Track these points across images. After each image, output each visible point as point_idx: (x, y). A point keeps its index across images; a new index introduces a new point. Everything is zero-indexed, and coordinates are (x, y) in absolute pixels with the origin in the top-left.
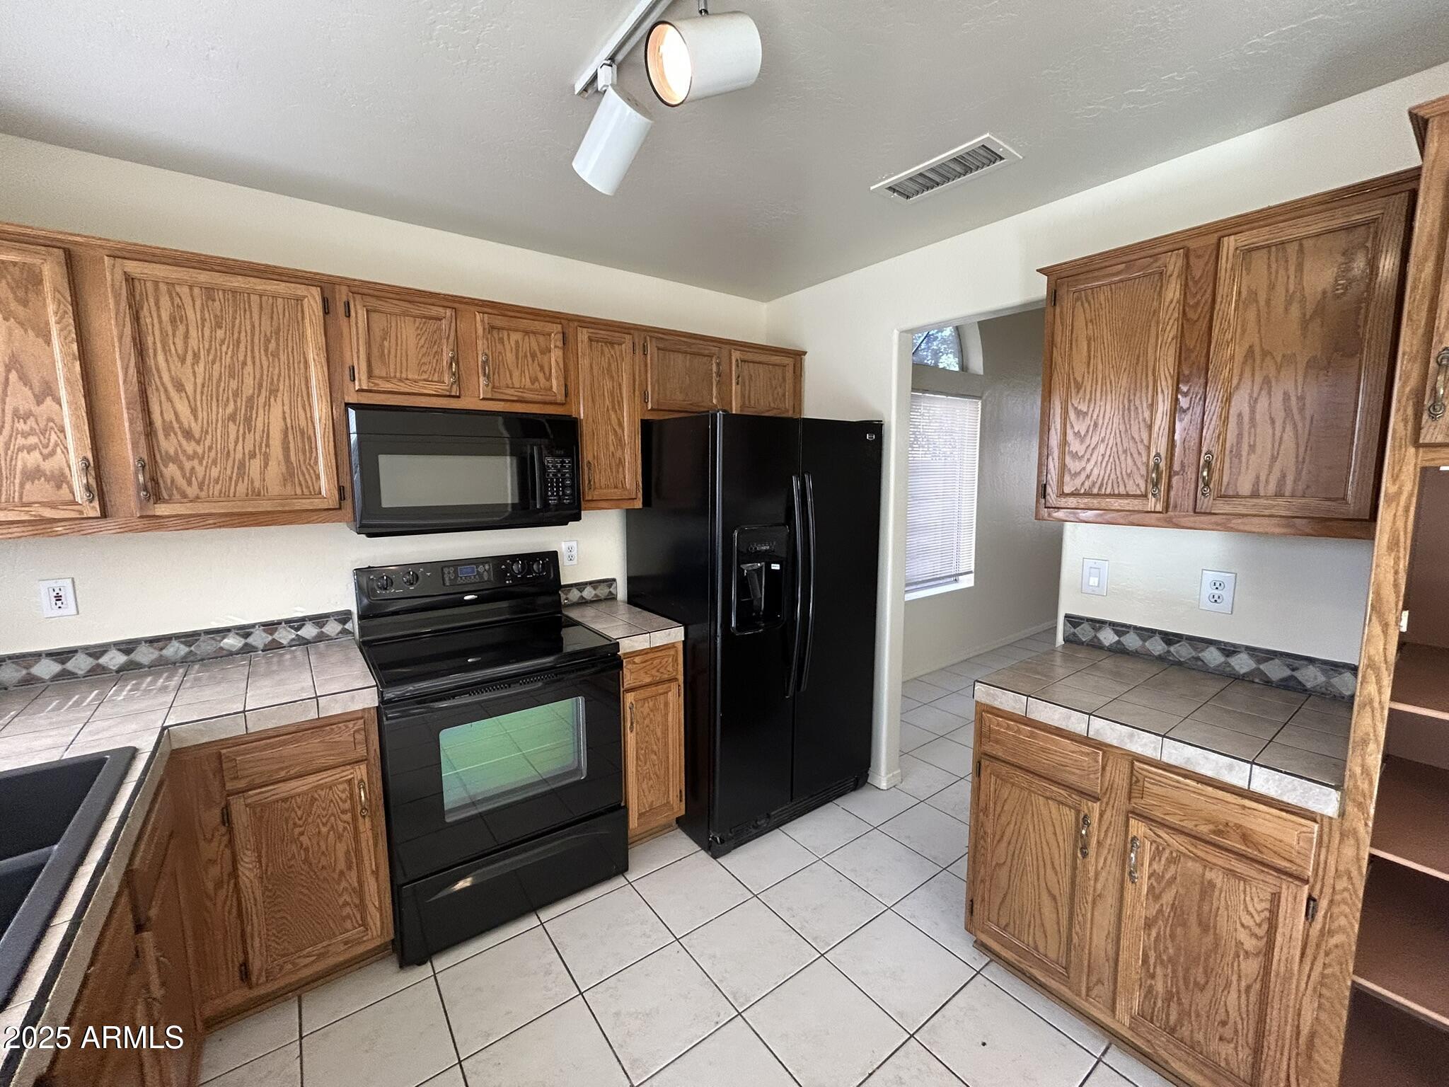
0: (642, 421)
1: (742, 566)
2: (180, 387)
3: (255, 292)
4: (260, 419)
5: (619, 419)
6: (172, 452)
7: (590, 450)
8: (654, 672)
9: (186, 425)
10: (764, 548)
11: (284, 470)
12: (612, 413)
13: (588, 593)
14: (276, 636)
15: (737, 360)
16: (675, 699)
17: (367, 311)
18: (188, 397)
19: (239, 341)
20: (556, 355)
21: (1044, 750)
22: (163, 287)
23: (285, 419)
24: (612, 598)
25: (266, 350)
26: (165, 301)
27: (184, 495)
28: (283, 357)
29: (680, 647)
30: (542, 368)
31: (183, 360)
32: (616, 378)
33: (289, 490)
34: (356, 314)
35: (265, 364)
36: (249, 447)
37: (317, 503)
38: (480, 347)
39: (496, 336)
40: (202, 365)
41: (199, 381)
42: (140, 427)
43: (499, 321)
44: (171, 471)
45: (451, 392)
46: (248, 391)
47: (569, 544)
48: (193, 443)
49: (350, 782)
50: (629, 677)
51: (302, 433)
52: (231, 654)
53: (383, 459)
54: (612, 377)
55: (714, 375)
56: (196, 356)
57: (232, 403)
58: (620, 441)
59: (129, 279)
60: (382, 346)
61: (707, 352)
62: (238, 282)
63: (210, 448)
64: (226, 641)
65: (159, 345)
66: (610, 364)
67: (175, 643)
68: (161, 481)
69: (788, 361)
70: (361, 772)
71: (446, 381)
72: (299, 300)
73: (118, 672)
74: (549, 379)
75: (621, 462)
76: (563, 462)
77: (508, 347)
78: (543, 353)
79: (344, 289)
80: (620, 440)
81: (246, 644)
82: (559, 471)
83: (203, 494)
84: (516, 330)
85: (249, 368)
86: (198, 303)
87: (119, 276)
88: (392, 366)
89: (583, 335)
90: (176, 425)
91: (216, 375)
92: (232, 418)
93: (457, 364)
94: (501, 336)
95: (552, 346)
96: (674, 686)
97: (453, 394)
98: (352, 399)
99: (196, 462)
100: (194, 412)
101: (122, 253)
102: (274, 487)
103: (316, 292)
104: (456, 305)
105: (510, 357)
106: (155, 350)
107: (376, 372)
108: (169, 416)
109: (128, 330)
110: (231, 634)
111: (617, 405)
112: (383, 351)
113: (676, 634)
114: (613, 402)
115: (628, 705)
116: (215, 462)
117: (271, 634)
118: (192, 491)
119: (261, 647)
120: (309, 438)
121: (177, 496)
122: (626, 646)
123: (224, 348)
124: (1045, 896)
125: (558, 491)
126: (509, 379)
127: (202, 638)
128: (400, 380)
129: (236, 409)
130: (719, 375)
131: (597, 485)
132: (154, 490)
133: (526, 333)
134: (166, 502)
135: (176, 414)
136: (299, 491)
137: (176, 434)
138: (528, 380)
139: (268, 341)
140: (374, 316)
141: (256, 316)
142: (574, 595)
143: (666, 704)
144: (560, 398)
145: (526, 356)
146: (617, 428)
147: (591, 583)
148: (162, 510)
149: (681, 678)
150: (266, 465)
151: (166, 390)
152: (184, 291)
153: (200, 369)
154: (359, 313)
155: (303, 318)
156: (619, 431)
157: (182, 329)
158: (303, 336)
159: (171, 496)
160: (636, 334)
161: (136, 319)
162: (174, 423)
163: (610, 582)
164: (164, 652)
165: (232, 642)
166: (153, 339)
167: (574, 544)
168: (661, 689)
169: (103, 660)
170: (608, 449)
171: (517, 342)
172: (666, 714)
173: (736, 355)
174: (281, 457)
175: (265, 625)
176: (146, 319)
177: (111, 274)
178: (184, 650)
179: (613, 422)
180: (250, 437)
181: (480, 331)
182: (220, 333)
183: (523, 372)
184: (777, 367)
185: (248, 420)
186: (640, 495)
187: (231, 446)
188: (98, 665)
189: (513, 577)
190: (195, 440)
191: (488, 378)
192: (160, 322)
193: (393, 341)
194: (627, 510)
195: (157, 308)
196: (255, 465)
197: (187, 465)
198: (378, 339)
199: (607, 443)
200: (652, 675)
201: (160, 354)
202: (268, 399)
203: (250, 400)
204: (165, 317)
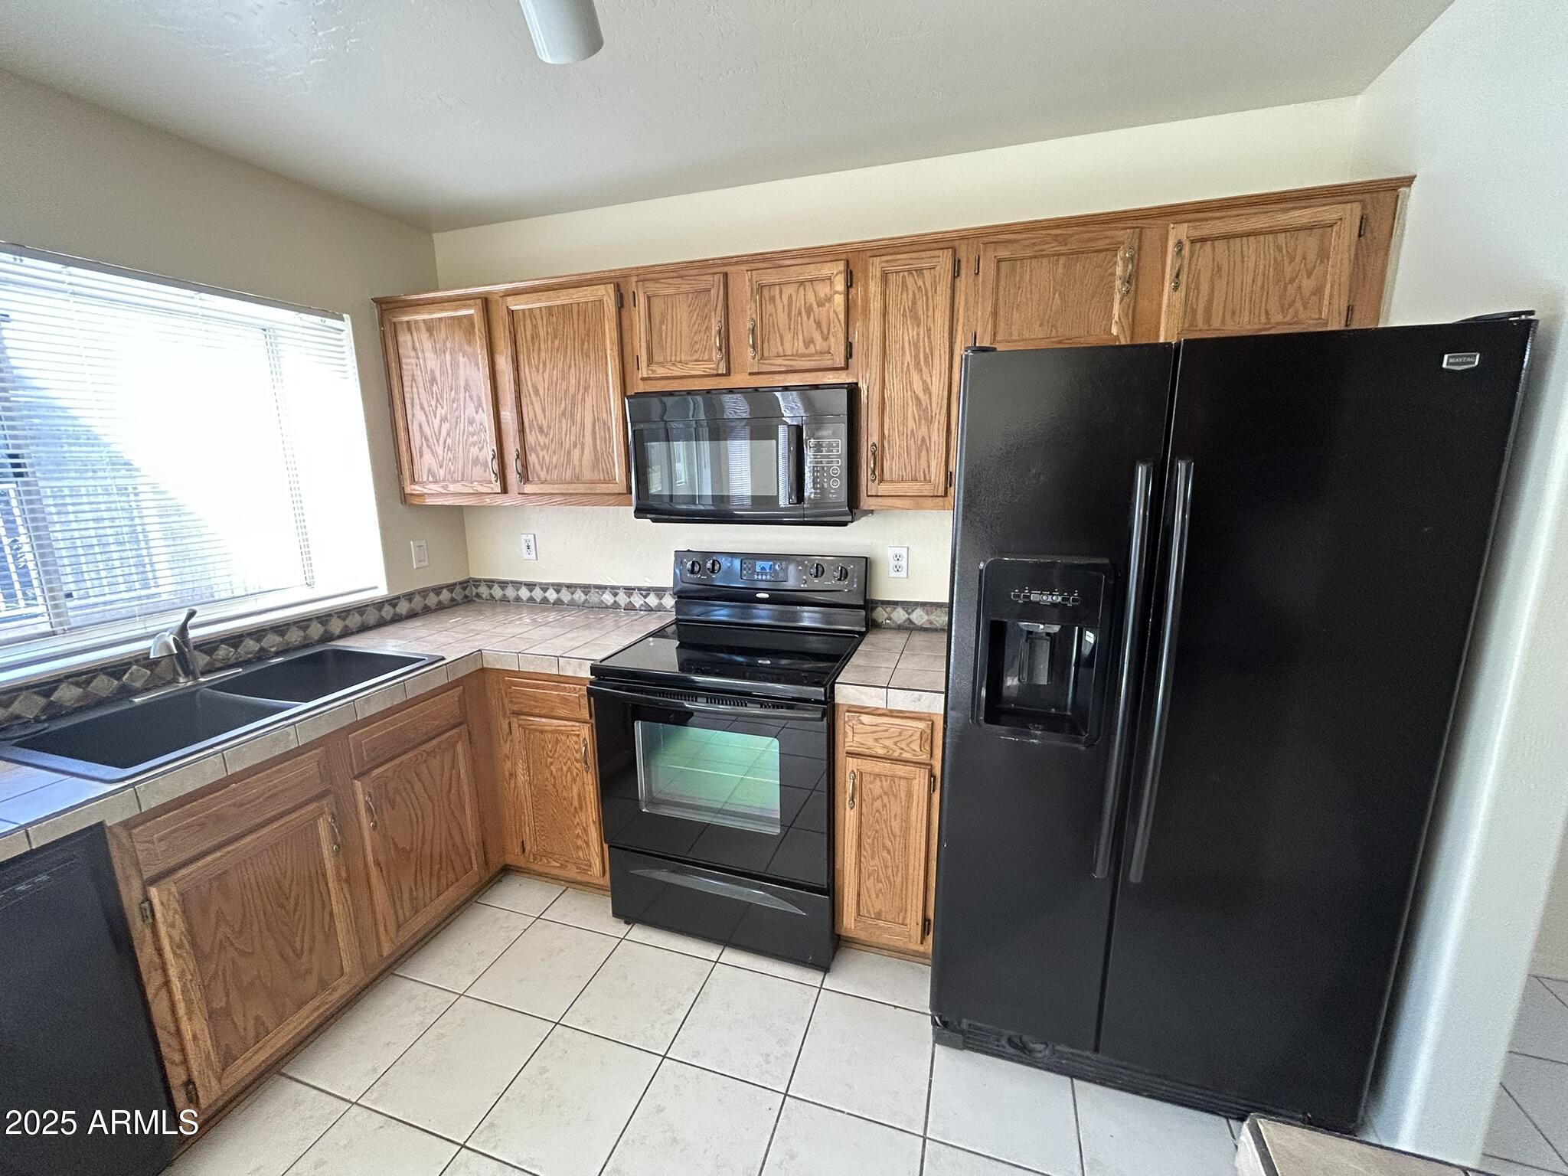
2: (536, 392)
3: (576, 302)
4: (579, 414)
5: (924, 382)
6: (533, 444)
9: (540, 421)
11: (593, 457)
15: (1180, 243)
16: (922, 792)
17: (648, 297)
18: (540, 399)
19: (567, 347)
20: (836, 304)
22: (528, 313)
23: (593, 412)
25: (582, 352)
26: (529, 324)
27: (540, 477)
28: (592, 356)
30: (818, 325)
31: (538, 370)
33: (593, 476)
34: (639, 300)
35: (582, 364)
36: (573, 438)
38: (747, 313)
39: (766, 295)
40: (547, 372)
41: (546, 384)
42: (517, 424)
43: (769, 277)
44: (533, 459)
45: (717, 370)
46: (572, 390)
48: (544, 437)
50: (851, 737)
51: (604, 423)
52: (606, 606)
55: (1118, 283)
56: (544, 364)
57: (563, 402)
59: (510, 312)
60: (660, 330)
61: (1106, 243)
63: (552, 440)
65: (526, 360)
66: (914, 303)
68: (528, 467)
69: (1346, 212)
71: (714, 359)
72: (601, 300)
74: (827, 338)
75: (924, 443)
76: (829, 446)
77: (779, 306)
78: (820, 305)
79: (630, 279)
80: (925, 411)
82: (824, 456)
83: (549, 478)
84: (790, 283)
85: (573, 369)
88: (669, 351)
89: (877, 267)
90: (535, 422)
91: (555, 379)
92: (564, 413)
94: (772, 294)
95: (832, 294)
96: (924, 771)
97: (720, 372)
98: (638, 388)
99: (545, 452)
100: (544, 410)
102: (587, 472)
103: (613, 288)
104: (726, 268)
105: (781, 318)
106: (524, 364)
107: (655, 358)
108: (532, 414)
112: (661, 336)
114: (917, 356)
115: (848, 772)
116: (555, 452)
118: (543, 474)
119: (623, 605)
120: (608, 428)
121: (536, 478)
122: (850, 696)
123: (559, 355)
125: (821, 483)
126: (779, 344)
127: (593, 590)
128: (676, 363)
129: (566, 406)
130: (1130, 279)
131: (886, 475)
132: (525, 474)
133: (801, 283)
134: (531, 482)
135: (535, 413)
136: (602, 477)
137: (535, 430)
138: (801, 344)
139: (583, 344)
140: (654, 301)
142: (898, 615)
144: (840, 361)
145: (800, 313)
146: (921, 395)
148: (530, 489)
149: (937, 766)
150: (583, 453)
153: (546, 376)
154: (641, 300)
155: (605, 317)
157: (537, 344)
158: (604, 335)
159: (533, 477)
162: (534, 420)
164: (575, 596)
166: (523, 356)
167: (903, 551)
168: (900, 770)
170: (904, 424)
171: (790, 297)
173: (1178, 231)
174: (591, 446)
175: (626, 588)
179: (915, 386)
180: (573, 430)
181: (748, 292)
182: (557, 343)
183: (795, 333)
184: (1302, 234)
185: (572, 415)
187: (564, 437)
190: (545, 434)
191: (756, 347)
192: (526, 342)
193: (670, 326)
195: (525, 330)
196: (576, 452)
197: (541, 454)
198: (658, 323)
199: (905, 417)
200: (885, 747)
201: (527, 367)
202: (583, 395)
203: (574, 397)
204: (529, 338)
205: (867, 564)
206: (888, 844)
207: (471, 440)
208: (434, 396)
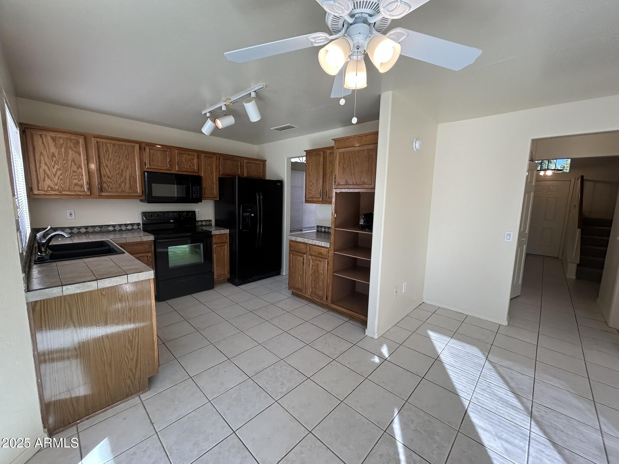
0: (219, 177)
1: (243, 214)
2: (107, 166)
3: (124, 145)
4: (124, 174)
5: (212, 177)
6: (105, 181)
7: (205, 184)
8: (221, 240)
9: (108, 175)
10: (249, 210)
11: (129, 186)
12: (210, 175)
13: (204, 223)
14: (122, 228)
15: (246, 162)
16: (227, 248)
17: (149, 149)
18: (109, 169)
19: (120, 156)
20: (195, 161)
21: (298, 246)
22: (104, 144)
23: (130, 174)
24: (211, 225)
25: (126, 158)
26: (104, 147)
27: (107, 191)
28: (130, 160)
29: (228, 235)
30: (192, 163)
31: (108, 160)
32: (212, 166)
33: (130, 191)
34: (147, 150)
35: (126, 161)
36: (122, 181)
37: (137, 194)
38: (176, 158)
39: (180, 155)
41: (111, 165)
42: (99, 175)
43: (181, 152)
44: (105, 185)
46: (122, 167)
47: (198, 210)
48: (110, 179)
49: (147, 256)
50: (214, 240)
51: (134, 178)
52: (110, 231)
53: (153, 185)
54: (210, 166)
56: (111, 159)
57: (118, 170)
58: (213, 182)
59: (97, 142)
60: (152, 158)
61: (237, 160)
62: (120, 143)
63: (113, 180)
64: (109, 228)
65: (103, 157)
66: (210, 163)
67: (97, 228)
68: (103, 188)
69: (261, 163)
70: (150, 254)
71: (168, 166)
72: (134, 147)
73: (84, 233)
74: (194, 166)
75: (213, 188)
76: (197, 187)
77: (183, 158)
78: (192, 160)
79: (144, 144)
81: (114, 229)
82: (196, 189)
83: (111, 191)
84: (186, 154)
85: (122, 162)
86: (111, 148)
87: (95, 142)
88: (155, 163)
89: (203, 155)
90: (106, 175)
91: (115, 164)
92: (118, 174)
93: (171, 162)
94: (182, 155)
95: (195, 158)
96: (226, 244)
97: (170, 169)
98: (146, 170)
99: (110, 184)
100: (110, 172)
101: (96, 137)
102: (127, 190)
103: (138, 145)
104: (171, 148)
105: (184, 160)
106: (102, 158)
107: (151, 163)
108: (105, 173)
109: (97, 154)
110: (111, 226)
111: (212, 173)
113: (227, 231)
115: (214, 248)
116: (114, 184)
117: (120, 227)
118: (109, 190)
119: (118, 230)
120: (135, 179)
121: (106, 191)
122: (214, 233)
123: (117, 158)
124: (299, 276)
125: (196, 194)
126: (184, 166)
127: (104, 227)
128: (157, 166)
129: (119, 172)
130: (240, 166)
131: (206, 193)
132: (101, 190)
133: (188, 155)
134: (104, 192)
135: (106, 172)
136: (133, 191)
137: (106, 177)
138: (188, 166)
139: (126, 156)
140: (151, 151)
141: (124, 151)
142: (200, 223)
143: (224, 248)
144: (197, 171)
145: (188, 161)
146: (212, 179)
147: (204, 220)
148: (103, 194)
149: (228, 242)
150: (125, 185)
151: (104, 167)
152: (109, 145)
153: (112, 162)
154: (147, 149)
155: (135, 151)
156: (213, 180)
157: (108, 154)
158: (134, 155)
159: (105, 191)
160: (217, 155)
161: (98, 151)
162: (106, 174)
163: (210, 221)
164: (95, 230)
165: (111, 228)
166: (102, 156)
167: (200, 210)
168: (223, 244)
169: (81, 230)
170: (209, 185)
171: (186, 157)
172: (224, 251)
173: (245, 161)
174: (129, 183)
176: (100, 151)
177: (94, 141)
178: (99, 229)
180: (122, 178)
181: (176, 154)
182: (116, 154)
183: (187, 164)
184: (258, 164)
185: (122, 175)
186: (218, 197)
187: (118, 180)
188: (80, 231)
189: (183, 216)
190: (110, 178)
191: (178, 165)
193: (155, 156)
194: (215, 200)
195: (103, 148)
196: (123, 185)
197: (108, 184)
198: (152, 156)
199: (209, 183)
200: (220, 241)
201: (103, 159)
202: (126, 169)
203: (122, 170)
204: (104, 151)
205: (194, 212)
206: (221, 259)
207: (74, 177)
208: (54, 161)
